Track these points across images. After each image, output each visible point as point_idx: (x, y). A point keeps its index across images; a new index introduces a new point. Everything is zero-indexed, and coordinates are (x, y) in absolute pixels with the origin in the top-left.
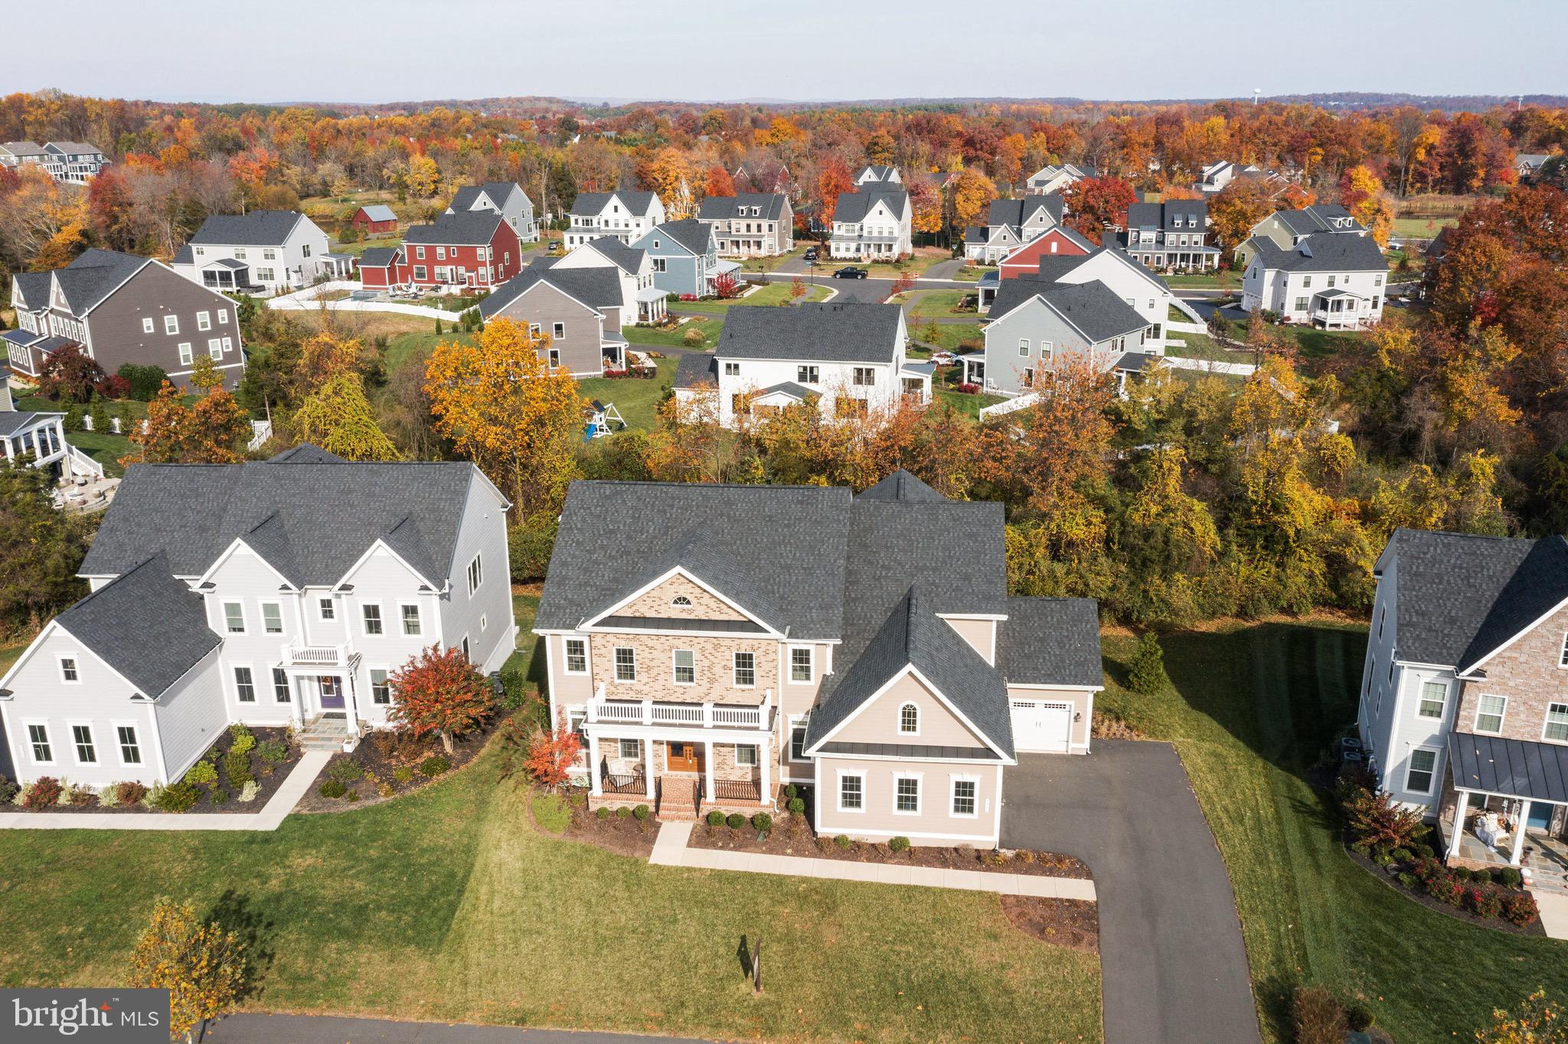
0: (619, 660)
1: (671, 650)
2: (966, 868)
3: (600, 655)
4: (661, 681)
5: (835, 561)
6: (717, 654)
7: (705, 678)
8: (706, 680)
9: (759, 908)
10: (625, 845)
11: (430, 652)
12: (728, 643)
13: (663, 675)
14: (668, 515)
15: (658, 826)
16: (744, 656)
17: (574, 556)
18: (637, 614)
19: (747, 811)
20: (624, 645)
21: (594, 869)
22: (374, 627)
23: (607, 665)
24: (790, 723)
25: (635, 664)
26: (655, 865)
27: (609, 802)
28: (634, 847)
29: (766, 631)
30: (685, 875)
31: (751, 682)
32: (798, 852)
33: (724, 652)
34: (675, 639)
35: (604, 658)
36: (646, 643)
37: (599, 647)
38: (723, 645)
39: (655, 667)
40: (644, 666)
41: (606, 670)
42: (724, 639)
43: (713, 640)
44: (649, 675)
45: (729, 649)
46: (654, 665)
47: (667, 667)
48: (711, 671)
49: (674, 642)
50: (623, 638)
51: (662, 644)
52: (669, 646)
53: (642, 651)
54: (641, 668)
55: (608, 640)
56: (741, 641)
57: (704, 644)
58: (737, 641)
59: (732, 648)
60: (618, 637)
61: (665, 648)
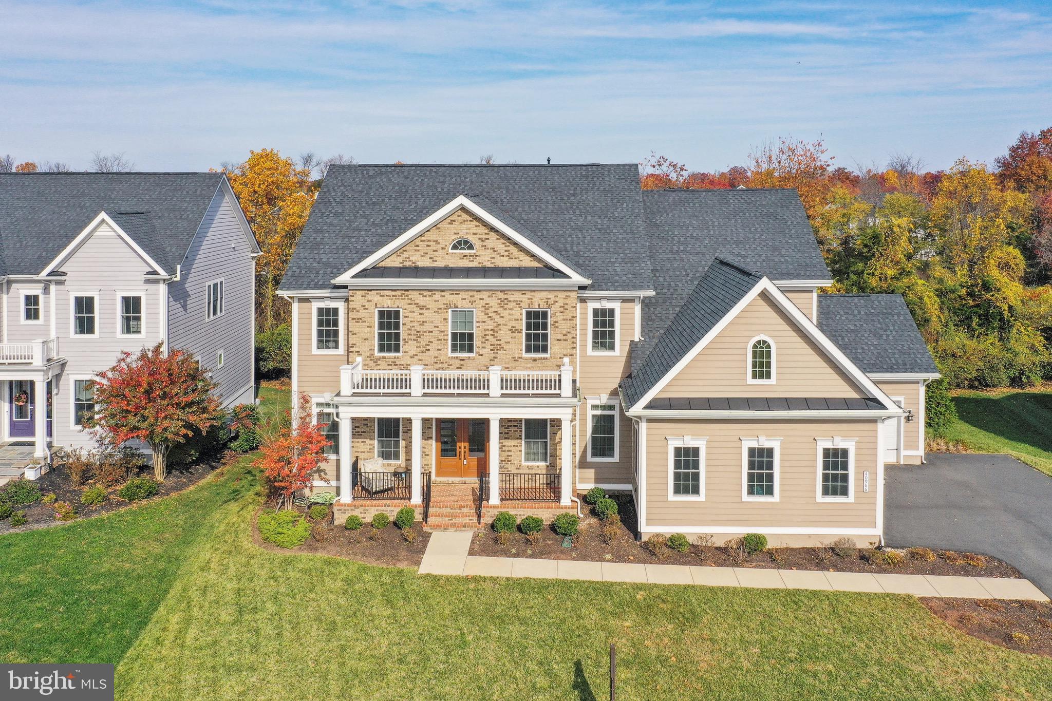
0: (381, 326)
1: (446, 310)
2: (851, 570)
3: (358, 320)
4: (433, 352)
5: (633, 222)
6: (505, 313)
7: (488, 345)
8: (489, 348)
9: (586, 622)
10: (383, 555)
11: (150, 354)
12: (517, 296)
13: (435, 344)
14: (439, 190)
15: (426, 537)
16: (537, 314)
17: (331, 225)
18: (407, 264)
19: (546, 514)
20: (388, 304)
21: (339, 584)
22: (85, 325)
23: (366, 332)
24: (589, 407)
25: (402, 331)
26: (428, 576)
27: (361, 509)
28: (396, 558)
29: (567, 277)
30: (472, 586)
31: (545, 349)
32: (620, 557)
33: (512, 309)
34: (452, 294)
35: (364, 324)
36: (416, 302)
37: (358, 309)
38: (512, 299)
39: (425, 332)
40: (413, 332)
41: (365, 339)
42: (512, 292)
43: (498, 293)
44: (418, 345)
45: (518, 303)
46: (424, 330)
47: (441, 332)
48: (496, 335)
49: (451, 299)
50: (390, 296)
51: (435, 301)
52: (444, 304)
53: (410, 312)
54: (409, 334)
55: (370, 299)
56: (534, 291)
57: (488, 300)
58: (529, 294)
59: (522, 301)
60: (381, 292)
61: (440, 307)
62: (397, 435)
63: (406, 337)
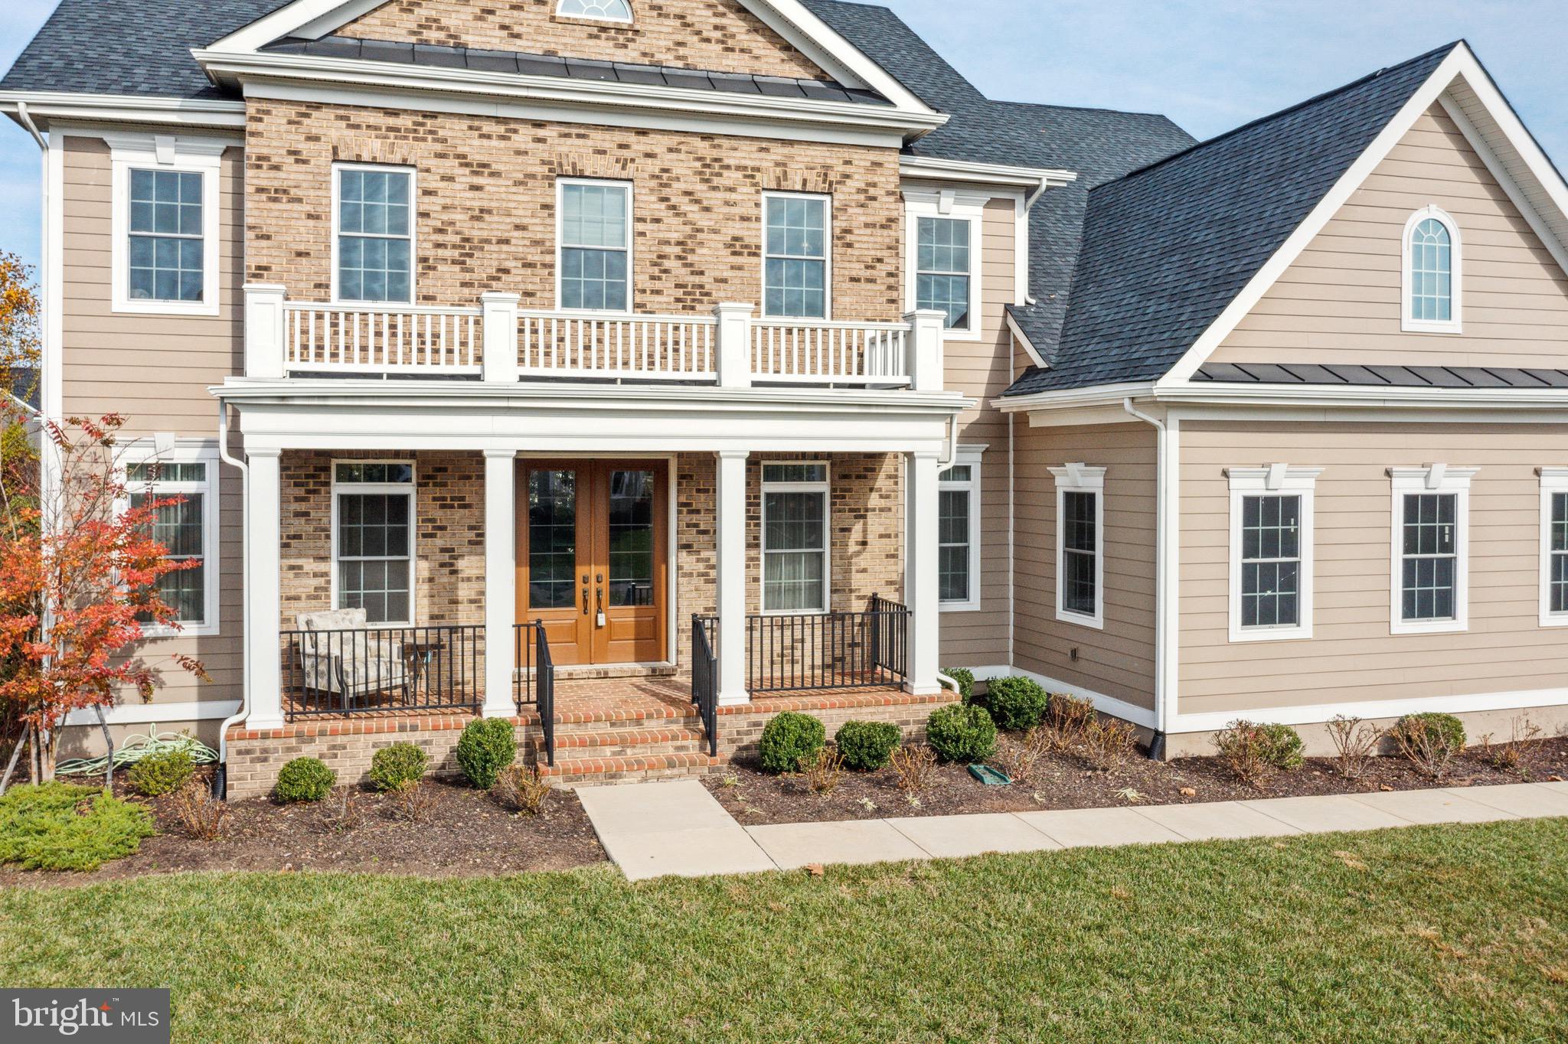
0: (349, 217)
1: (550, 180)
3: (277, 195)
6: (714, 199)
7: (667, 284)
8: (671, 293)
12: (746, 155)
16: (796, 211)
20: (373, 152)
23: (302, 233)
25: (416, 235)
27: (322, 744)
29: (886, 102)
31: (816, 306)
33: (731, 190)
34: (567, 135)
35: (296, 206)
36: (460, 150)
37: (275, 160)
38: (732, 162)
39: (488, 241)
40: (451, 238)
41: (299, 254)
42: (734, 143)
43: (698, 143)
44: (467, 276)
45: (750, 173)
46: (485, 234)
47: (536, 243)
48: (690, 258)
49: (564, 149)
50: (377, 128)
51: (518, 153)
52: (543, 162)
53: (443, 178)
54: (438, 246)
55: (314, 131)
56: (791, 143)
57: (667, 160)
58: (778, 152)
59: (758, 170)
60: (352, 113)
61: (531, 170)
62: (399, 544)
63: (431, 253)
